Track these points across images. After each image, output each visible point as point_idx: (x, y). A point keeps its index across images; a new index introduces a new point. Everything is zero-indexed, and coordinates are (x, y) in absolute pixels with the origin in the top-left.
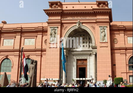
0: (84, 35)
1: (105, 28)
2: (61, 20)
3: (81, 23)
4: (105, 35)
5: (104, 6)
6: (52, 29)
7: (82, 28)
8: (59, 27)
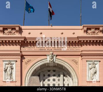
0: (54, 71)
1: (96, 63)
2: (21, 52)
3: (54, 55)
4: (96, 73)
5: (97, 32)
6: (7, 62)
7: (56, 62)
8: (19, 60)
